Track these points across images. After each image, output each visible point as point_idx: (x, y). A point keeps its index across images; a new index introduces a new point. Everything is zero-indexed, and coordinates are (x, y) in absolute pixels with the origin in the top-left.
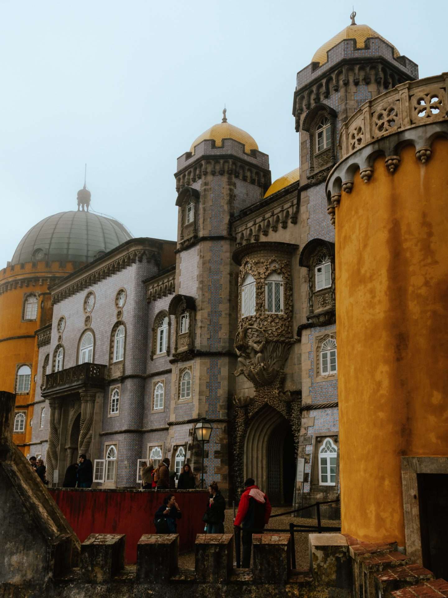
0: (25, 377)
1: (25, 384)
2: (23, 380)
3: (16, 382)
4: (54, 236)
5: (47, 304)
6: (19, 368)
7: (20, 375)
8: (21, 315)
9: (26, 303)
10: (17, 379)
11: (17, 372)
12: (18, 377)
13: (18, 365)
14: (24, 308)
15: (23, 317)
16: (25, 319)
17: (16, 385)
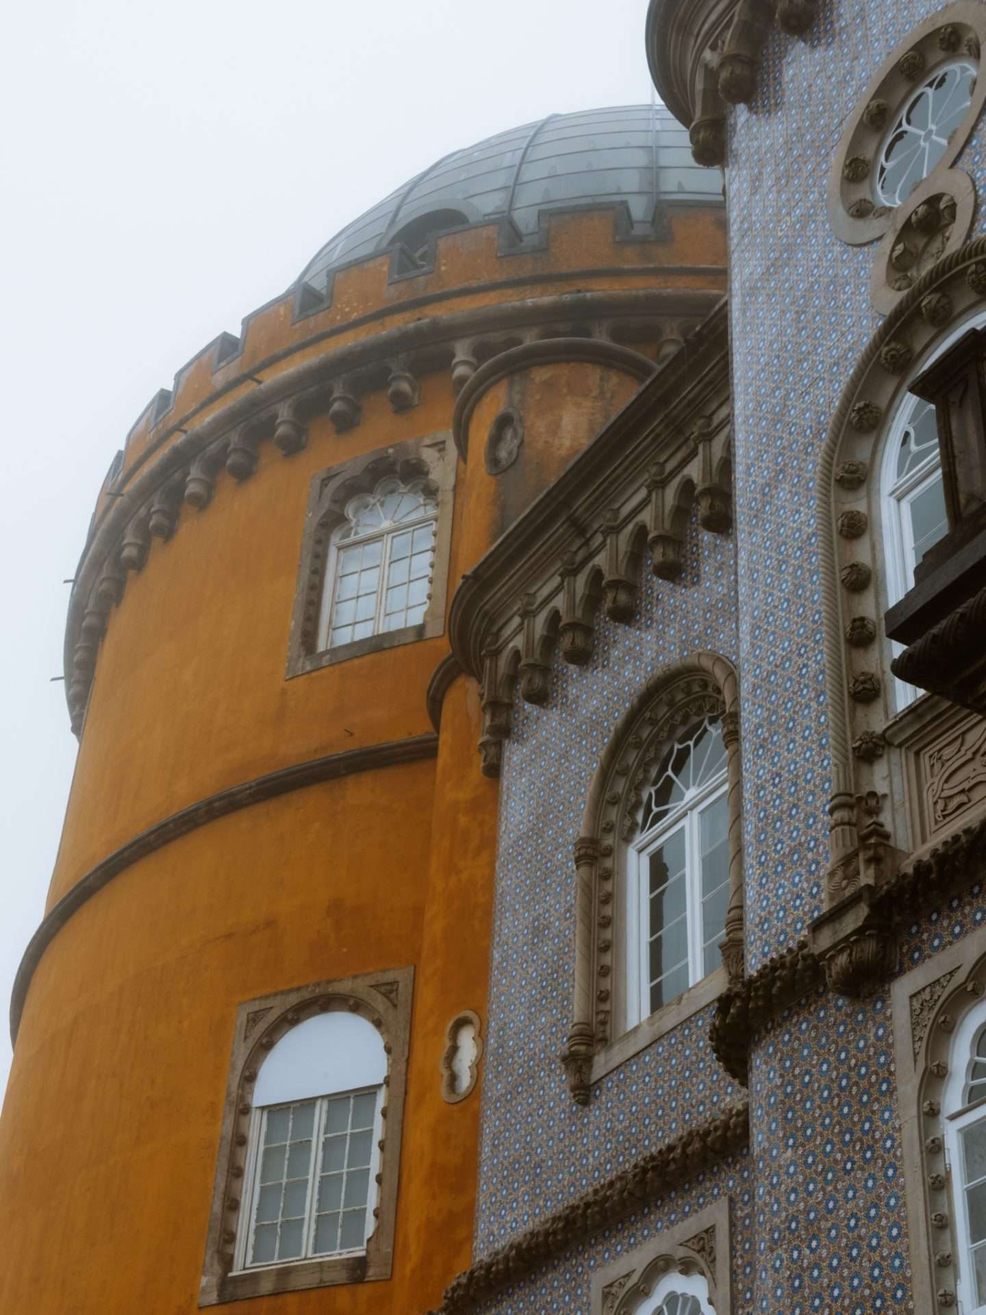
0: (320, 1114)
1: (326, 1183)
2: (302, 1148)
3: (236, 1172)
4: (534, 154)
5: (555, 429)
6: (265, 1045)
7: (275, 1111)
8: (293, 624)
9: (335, 539)
10: (241, 1141)
11: (249, 1077)
12: (256, 1129)
13: (254, 1019)
14: (318, 572)
15: (309, 636)
16: (322, 646)
17: (232, 1205)
